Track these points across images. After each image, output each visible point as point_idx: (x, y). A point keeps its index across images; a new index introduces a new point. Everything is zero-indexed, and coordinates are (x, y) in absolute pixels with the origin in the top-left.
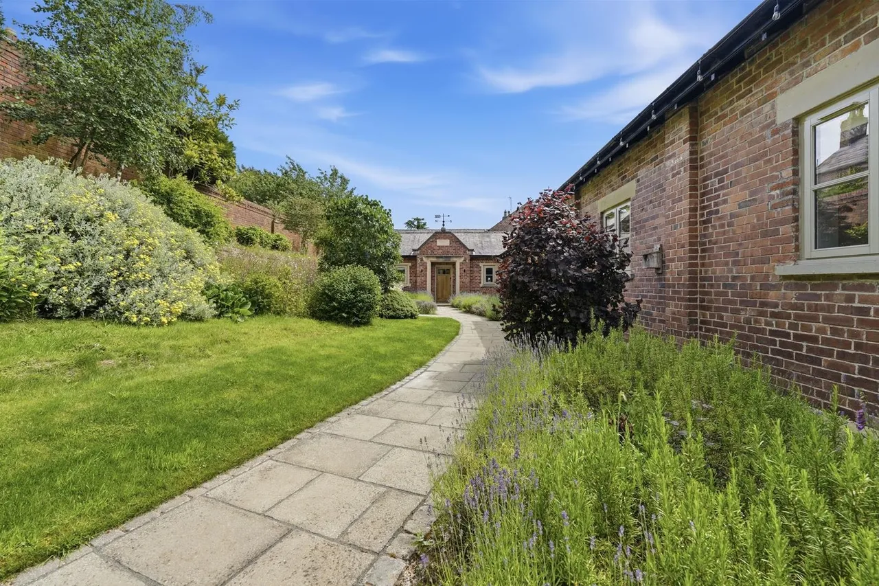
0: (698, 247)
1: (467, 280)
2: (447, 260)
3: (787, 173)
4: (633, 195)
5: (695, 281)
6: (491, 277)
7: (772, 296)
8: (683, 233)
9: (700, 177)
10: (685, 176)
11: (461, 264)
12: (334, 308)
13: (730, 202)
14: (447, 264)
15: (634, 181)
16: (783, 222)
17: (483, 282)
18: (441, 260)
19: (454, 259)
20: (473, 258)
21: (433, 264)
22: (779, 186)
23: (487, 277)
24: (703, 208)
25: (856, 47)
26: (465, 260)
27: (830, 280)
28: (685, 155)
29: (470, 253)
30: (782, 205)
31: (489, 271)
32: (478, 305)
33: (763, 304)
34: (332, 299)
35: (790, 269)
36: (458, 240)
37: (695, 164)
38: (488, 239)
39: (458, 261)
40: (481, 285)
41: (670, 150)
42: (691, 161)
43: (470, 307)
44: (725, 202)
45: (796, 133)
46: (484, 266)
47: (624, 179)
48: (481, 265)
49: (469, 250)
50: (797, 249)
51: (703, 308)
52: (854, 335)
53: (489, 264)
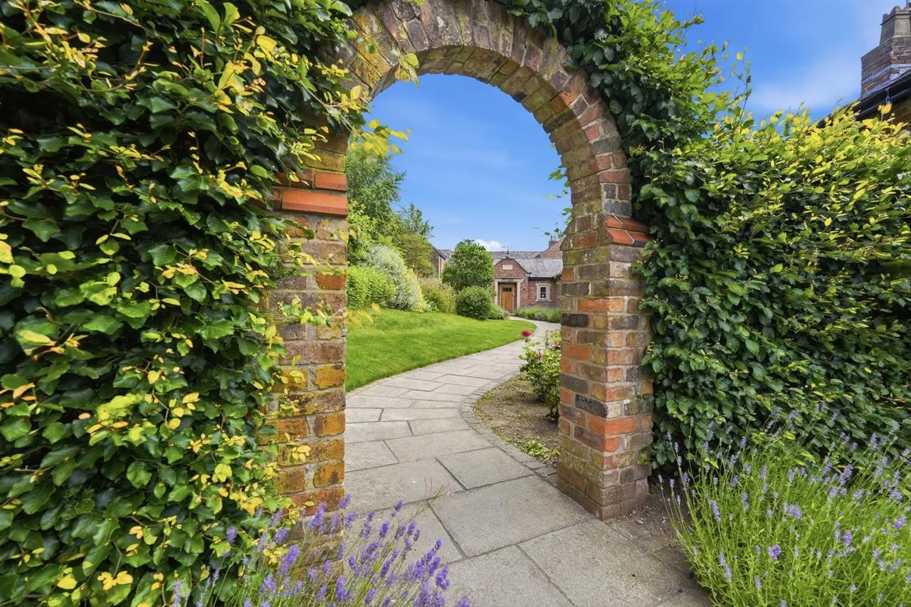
1: (526, 296)
2: (511, 281)
6: (544, 294)
11: (521, 284)
12: (471, 310)
14: (511, 283)
17: (538, 298)
18: (506, 281)
19: (515, 281)
20: (530, 279)
21: (499, 283)
23: (541, 294)
26: (524, 281)
29: (528, 275)
31: (543, 290)
32: (540, 313)
34: (468, 305)
36: (519, 265)
38: (541, 264)
39: (519, 282)
40: (538, 300)
43: (533, 315)
46: (539, 285)
48: (537, 284)
49: (528, 273)
53: (544, 285)
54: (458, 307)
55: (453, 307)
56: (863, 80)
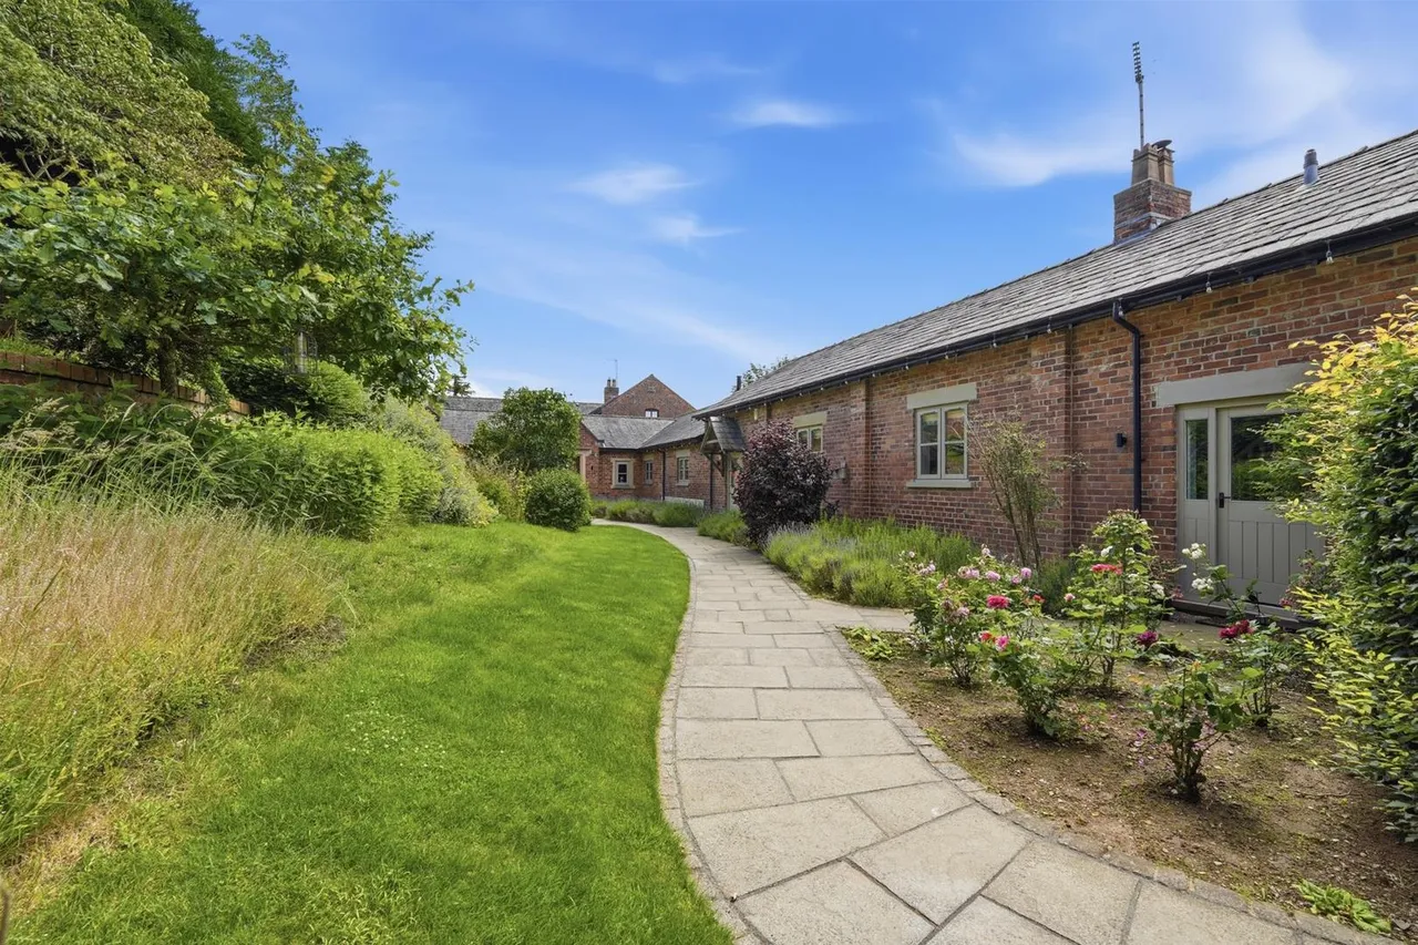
0: (870, 469)
1: (596, 479)
3: (911, 435)
4: (824, 422)
5: (870, 489)
6: (625, 476)
7: (905, 497)
8: (861, 457)
9: (871, 425)
10: (862, 423)
11: (587, 458)
13: (887, 444)
15: (825, 412)
16: (909, 460)
17: (615, 483)
19: (579, 453)
20: (603, 452)
22: (908, 441)
23: (620, 476)
24: (873, 444)
25: (934, 388)
26: (593, 455)
27: (925, 490)
28: (862, 409)
29: (599, 445)
30: (909, 451)
31: (623, 468)
33: (902, 502)
35: (910, 484)
36: (584, 427)
37: (869, 416)
38: (616, 426)
39: (584, 456)
40: (612, 487)
41: (853, 402)
42: (867, 414)
44: (884, 443)
45: (914, 416)
46: (615, 462)
47: (816, 408)
48: (613, 460)
49: (599, 441)
50: (915, 474)
51: (872, 505)
52: (933, 514)
53: (623, 460)
54: (529, 508)
55: (522, 508)
56: (1116, 223)
